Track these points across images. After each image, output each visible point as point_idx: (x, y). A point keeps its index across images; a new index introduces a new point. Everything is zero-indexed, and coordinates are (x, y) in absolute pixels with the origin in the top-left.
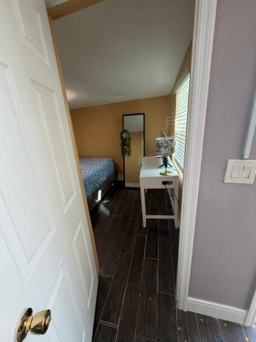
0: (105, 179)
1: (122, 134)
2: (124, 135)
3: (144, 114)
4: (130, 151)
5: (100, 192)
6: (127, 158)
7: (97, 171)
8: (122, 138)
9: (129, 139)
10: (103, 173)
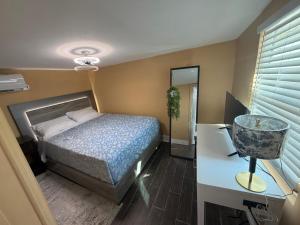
0: (147, 145)
1: (169, 91)
2: (172, 94)
3: (198, 67)
4: (178, 111)
5: (139, 164)
6: (174, 120)
7: (137, 139)
8: (169, 96)
9: (178, 98)
10: (145, 140)
